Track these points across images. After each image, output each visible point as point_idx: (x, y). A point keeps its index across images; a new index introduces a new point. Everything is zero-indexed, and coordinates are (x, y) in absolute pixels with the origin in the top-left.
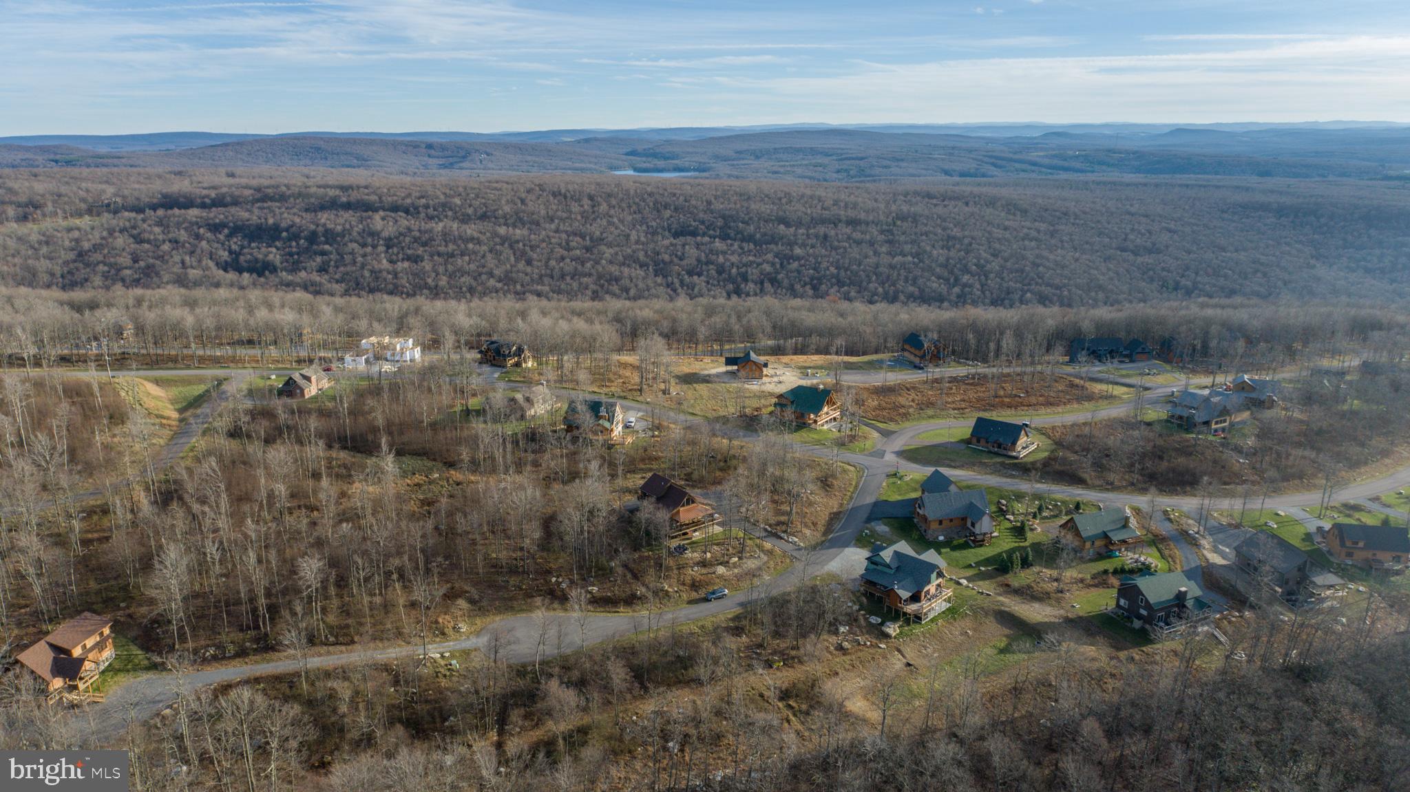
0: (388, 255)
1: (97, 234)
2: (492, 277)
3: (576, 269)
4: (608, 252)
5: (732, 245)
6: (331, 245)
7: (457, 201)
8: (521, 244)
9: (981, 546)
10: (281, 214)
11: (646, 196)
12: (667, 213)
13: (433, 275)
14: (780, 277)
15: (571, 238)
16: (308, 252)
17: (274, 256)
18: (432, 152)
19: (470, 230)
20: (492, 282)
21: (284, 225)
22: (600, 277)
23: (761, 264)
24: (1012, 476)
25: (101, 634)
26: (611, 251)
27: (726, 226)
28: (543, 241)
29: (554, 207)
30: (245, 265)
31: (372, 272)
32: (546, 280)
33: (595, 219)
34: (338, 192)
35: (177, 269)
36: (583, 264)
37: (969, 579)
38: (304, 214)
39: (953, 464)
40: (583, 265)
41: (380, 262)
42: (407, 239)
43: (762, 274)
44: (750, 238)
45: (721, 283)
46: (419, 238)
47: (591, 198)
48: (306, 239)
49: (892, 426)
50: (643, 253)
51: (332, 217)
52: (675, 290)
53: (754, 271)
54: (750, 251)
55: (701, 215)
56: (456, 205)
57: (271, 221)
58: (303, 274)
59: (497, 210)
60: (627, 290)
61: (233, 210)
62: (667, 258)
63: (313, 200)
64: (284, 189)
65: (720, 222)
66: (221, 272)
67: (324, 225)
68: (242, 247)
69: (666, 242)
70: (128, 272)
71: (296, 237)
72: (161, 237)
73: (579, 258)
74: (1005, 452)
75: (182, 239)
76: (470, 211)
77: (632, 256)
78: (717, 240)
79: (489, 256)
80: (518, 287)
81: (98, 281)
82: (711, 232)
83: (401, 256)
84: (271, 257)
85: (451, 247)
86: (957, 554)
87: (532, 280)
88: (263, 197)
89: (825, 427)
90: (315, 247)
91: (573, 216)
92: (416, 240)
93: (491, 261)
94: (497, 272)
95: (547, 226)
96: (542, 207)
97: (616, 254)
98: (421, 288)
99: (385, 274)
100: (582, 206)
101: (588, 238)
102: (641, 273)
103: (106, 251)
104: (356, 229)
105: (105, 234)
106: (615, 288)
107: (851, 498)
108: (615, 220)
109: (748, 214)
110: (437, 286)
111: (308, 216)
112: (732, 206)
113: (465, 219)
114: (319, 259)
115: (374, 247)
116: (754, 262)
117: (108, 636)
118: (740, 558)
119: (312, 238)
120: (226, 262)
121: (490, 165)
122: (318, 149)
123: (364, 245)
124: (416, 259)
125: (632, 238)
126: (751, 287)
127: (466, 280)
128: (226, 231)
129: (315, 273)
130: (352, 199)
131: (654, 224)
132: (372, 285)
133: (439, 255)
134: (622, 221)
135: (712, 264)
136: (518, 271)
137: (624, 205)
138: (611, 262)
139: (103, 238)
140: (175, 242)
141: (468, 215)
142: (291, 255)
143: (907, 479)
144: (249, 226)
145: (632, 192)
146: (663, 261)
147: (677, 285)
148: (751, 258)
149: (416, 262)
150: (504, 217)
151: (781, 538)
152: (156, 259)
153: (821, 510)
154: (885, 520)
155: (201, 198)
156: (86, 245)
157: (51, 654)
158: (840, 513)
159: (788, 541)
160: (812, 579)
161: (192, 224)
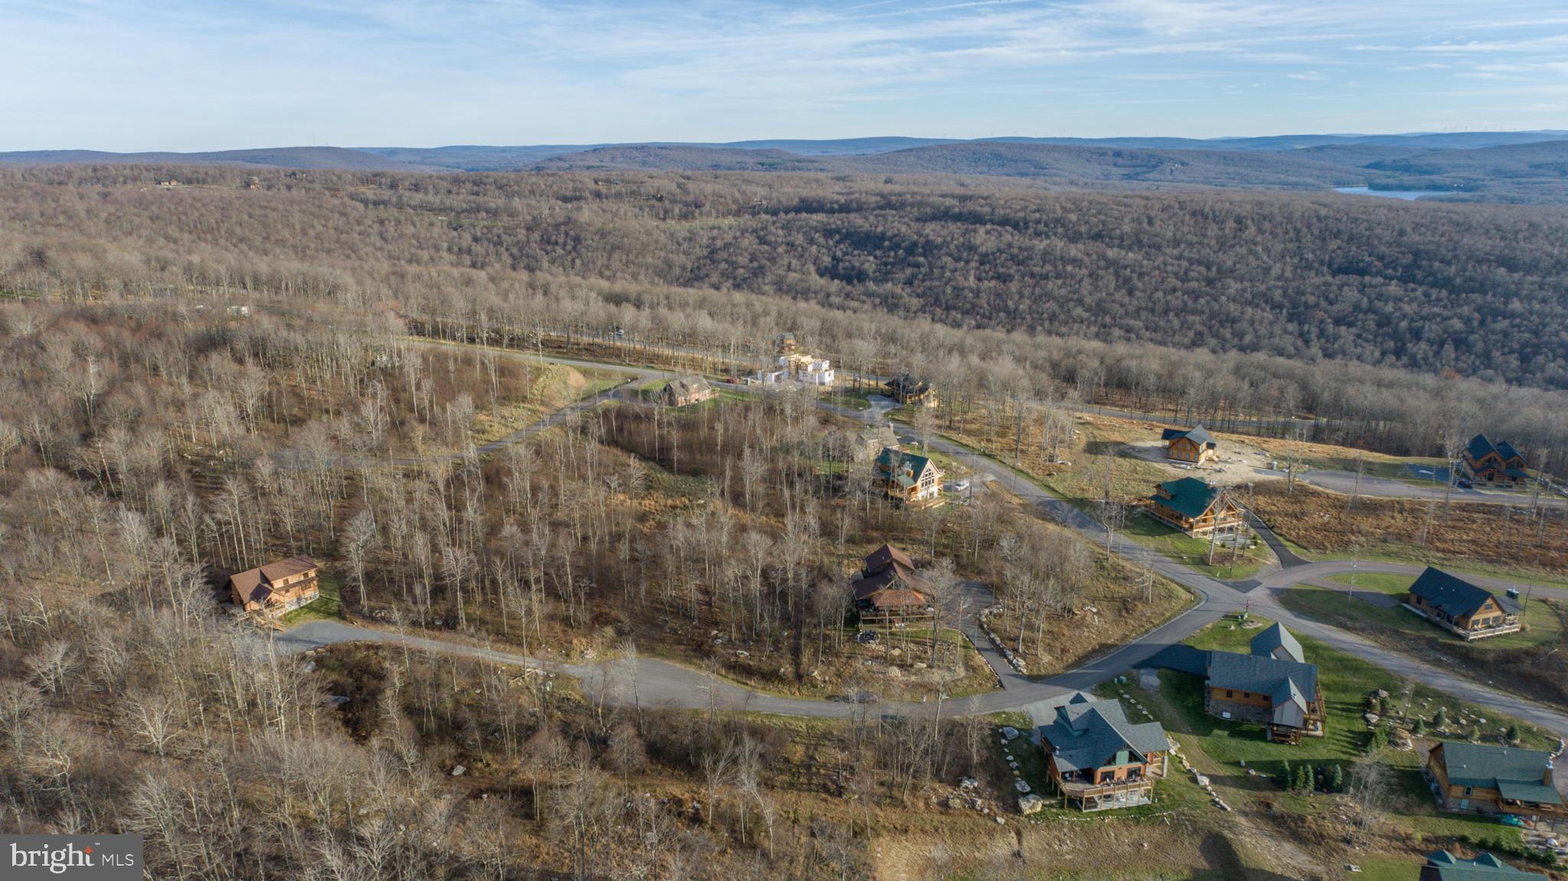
0: (978, 272)
1: (731, 234)
2: (1083, 306)
3: (1185, 304)
4: (1234, 287)
5: (1413, 290)
6: (925, 257)
7: (1073, 217)
8: (1129, 270)
9: (1282, 742)
10: (893, 222)
11: (1314, 220)
12: (1333, 244)
13: (1016, 297)
14: (1472, 338)
15: (1194, 267)
16: (903, 263)
17: (870, 264)
18: (1120, 160)
19: (1074, 251)
20: (1078, 311)
21: (889, 234)
22: (1213, 316)
23: (1450, 318)
24: (1437, 663)
25: (306, 575)
26: (1238, 286)
27: (1415, 264)
28: (1158, 268)
29: (1186, 229)
30: (842, 271)
31: (954, 288)
32: (1144, 315)
33: (1233, 246)
34: (955, 202)
35: (781, 272)
36: (1196, 299)
37: (1214, 779)
38: (913, 224)
39: (1349, 624)
40: (1195, 301)
41: (966, 279)
42: (1004, 256)
43: (1445, 332)
44: (1447, 283)
45: (1379, 339)
46: (1017, 256)
47: (1239, 220)
48: (905, 249)
49: (1312, 555)
50: (1280, 291)
51: (939, 227)
52: (1307, 342)
53: (1434, 327)
54: (1439, 300)
55: (1383, 249)
56: (1070, 221)
57: (880, 229)
58: (889, 285)
59: (1114, 229)
60: (1241, 335)
61: (852, 216)
62: (1311, 299)
63: (928, 210)
64: (908, 196)
65: (1407, 260)
66: (817, 277)
67: (927, 235)
68: (846, 254)
69: (1318, 280)
70: (741, 271)
71: (896, 247)
72: (780, 240)
73: (1193, 292)
74: (1448, 626)
75: (797, 243)
76: (1083, 229)
77: (1264, 295)
78: (1394, 282)
79: (1087, 282)
80: (1108, 319)
81: (715, 278)
82: (1390, 271)
83: (991, 274)
84: (867, 265)
85: (1048, 267)
86: (1234, 742)
87: (1127, 313)
88: (888, 204)
89: (1209, 537)
90: (911, 258)
91: (1206, 241)
92: (1013, 258)
93: (1086, 286)
94: (1088, 300)
95: (1168, 251)
96: (1172, 228)
97: (1244, 290)
98: (999, 311)
99: (966, 292)
100: (1222, 229)
101: (1214, 269)
102: (1269, 316)
103: (731, 250)
104: (956, 242)
105: (738, 234)
106: (1227, 333)
107: (1147, 631)
108: (1259, 249)
109: (1455, 249)
110: (1016, 309)
111: (915, 226)
112: (1437, 238)
113: (1074, 238)
114: (909, 271)
115: (967, 262)
116: (1439, 315)
117: (313, 579)
118: (930, 666)
119: (911, 250)
120: (826, 268)
121: (1182, 177)
122: (998, 156)
123: (957, 260)
124: (1004, 279)
125: (1273, 272)
126: (1422, 348)
127: (1051, 306)
128: (837, 237)
129: (900, 286)
130: (965, 210)
131: (1310, 256)
132: (950, 302)
133: (1032, 275)
134: (1267, 250)
135: (1375, 312)
136: (1114, 301)
137: (1279, 231)
138: (1234, 300)
139: (735, 238)
140: (791, 245)
141: (1081, 234)
142: (886, 264)
143: (1251, 626)
144: (859, 233)
145: (1297, 215)
146: (1306, 303)
147: (1313, 336)
148: (1436, 310)
149: (1005, 282)
150: (1122, 239)
151: (1005, 657)
152: (769, 260)
153: (1088, 637)
154: (1163, 670)
155: (832, 203)
156: (719, 243)
157: (258, 581)
158: (1113, 646)
159: (1010, 662)
160: (993, 715)
161: (812, 228)
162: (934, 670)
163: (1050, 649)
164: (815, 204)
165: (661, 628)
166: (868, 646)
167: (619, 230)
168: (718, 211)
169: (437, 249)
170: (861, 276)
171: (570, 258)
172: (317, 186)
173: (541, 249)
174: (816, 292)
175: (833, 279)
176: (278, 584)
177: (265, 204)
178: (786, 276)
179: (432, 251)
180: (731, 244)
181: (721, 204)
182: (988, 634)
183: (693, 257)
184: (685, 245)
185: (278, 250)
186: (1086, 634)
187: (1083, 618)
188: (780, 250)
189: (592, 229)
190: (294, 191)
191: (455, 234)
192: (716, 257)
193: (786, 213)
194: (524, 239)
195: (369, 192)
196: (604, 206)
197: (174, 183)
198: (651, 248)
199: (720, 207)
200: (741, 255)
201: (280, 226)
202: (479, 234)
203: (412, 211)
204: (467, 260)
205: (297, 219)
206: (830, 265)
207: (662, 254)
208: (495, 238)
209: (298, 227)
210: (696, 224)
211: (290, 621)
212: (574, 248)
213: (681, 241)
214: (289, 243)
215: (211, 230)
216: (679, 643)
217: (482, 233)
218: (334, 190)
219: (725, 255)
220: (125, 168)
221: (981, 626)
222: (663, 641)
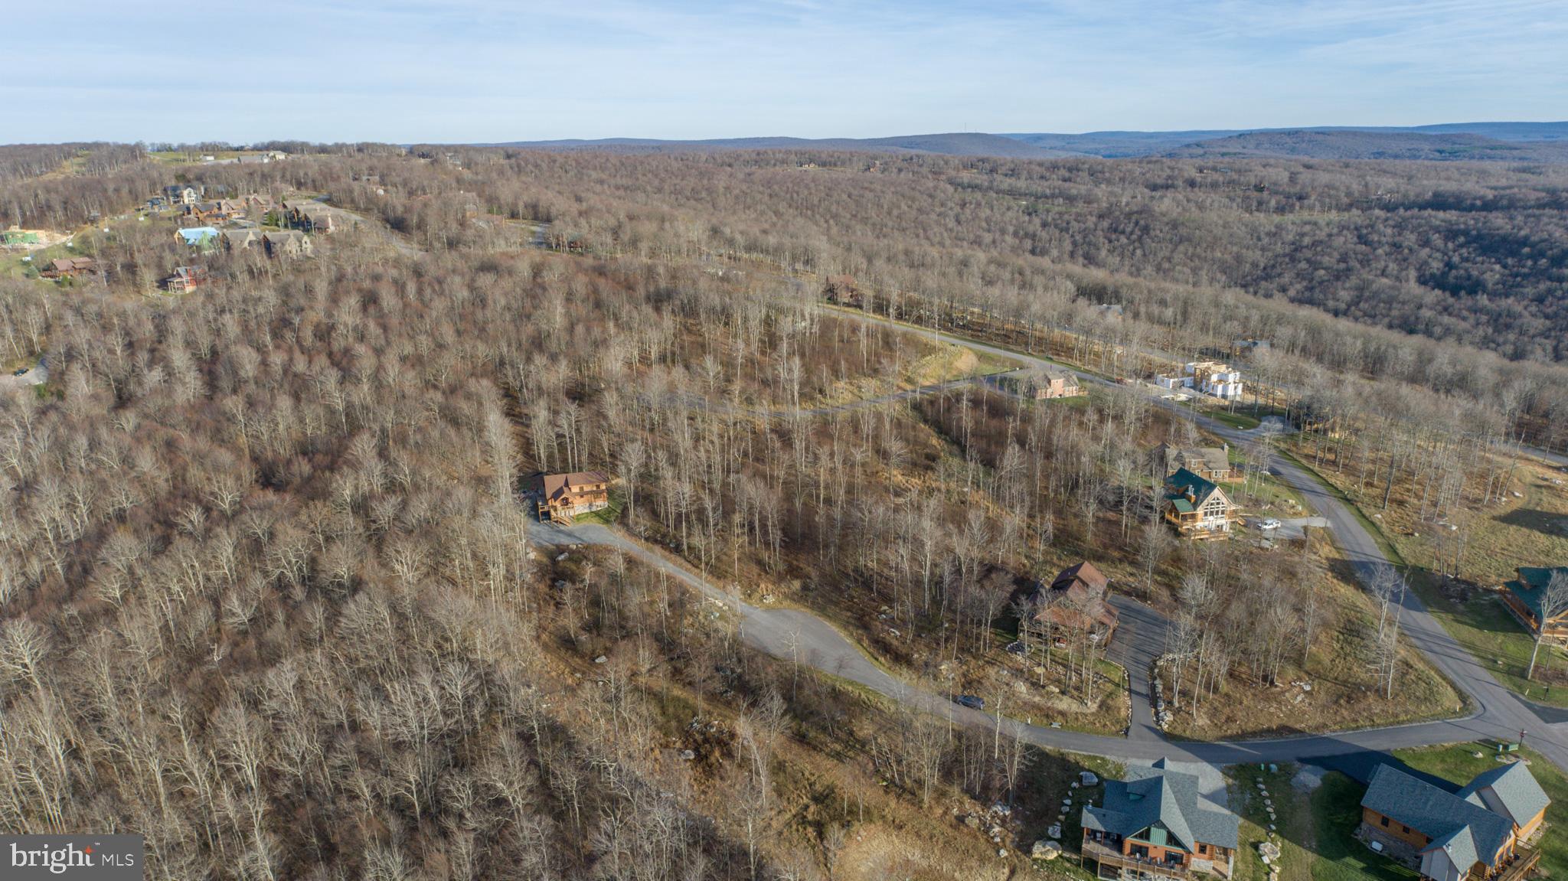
10: (1547, 225)
16: (1541, 275)
17: (1493, 274)
21: (1536, 238)
25: (598, 487)
30: (1451, 281)
35: (1370, 277)
48: (1551, 258)
57: (1524, 233)
58: (1509, 301)
61: (1494, 215)
66: (1415, 285)
71: (1538, 255)
72: (1385, 240)
84: (1488, 275)
90: (1555, 270)
103: (1319, 249)
107: (1357, 728)
114: (1545, 285)
117: (603, 491)
119: (1560, 259)
120: (1432, 275)
129: (1525, 302)
139: (1330, 235)
142: (1515, 276)
144: (1494, 236)
151: (1155, 707)
152: (1361, 262)
153: (1271, 714)
154: (1335, 774)
155: (1475, 199)
156: (1307, 240)
157: (562, 483)
158: (1301, 732)
159: (1157, 713)
160: (1089, 757)
161: (1432, 227)
162: (1065, 698)
163: (1213, 713)
164: (1451, 200)
165: (841, 592)
166: (1014, 656)
167: (1193, 221)
168: (1323, 205)
169: (1003, 232)
170: (1475, 287)
171: (1131, 248)
172: (925, 170)
173: (1105, 237)
174: (1403, 303)
175: (1433, 289)
176: (575, 489)
177: (866, 185)
178: (1373, 281)
179: (997, 235)
180: (1321, 242)
181: (1330, 196)
182: (1155, 679)
183: (1270, 254)
184: (1266, 240)
185: (858, 227)
186: (1272, 710)
187: (1283, 693)
188: (1380, 251)
189: (1165, 219)
190: (902, 175)
191: (1027, 218)
192: (1298, 255)
193: (1407, 209)
194: (1092, 226)
195: (966, 176)
196: (1191, 196)
197: (812, 165)
198: (1224, 242)
199: (1327, 200)
200: (1330, 255)
201: (870, 205)
202: (1050, 219)
203: (994, 195)
204: (1028, 244)
205: (888, 199)
206: (1438, 273)
207: (1235, 249)
208: (1064, 225)
209: (886, 207)
210: (1289, 217)
211: (578, 520)
212: (1140, 238)
213: (1262, 236)
214: (870, 221)
215: (812, 208)
216: (849, 610)
217: (1053, 219)
218: (936, 173)
219: (1308, 254)
220: (780, 152)
221: (1152, 669)
222: (837, 604)
